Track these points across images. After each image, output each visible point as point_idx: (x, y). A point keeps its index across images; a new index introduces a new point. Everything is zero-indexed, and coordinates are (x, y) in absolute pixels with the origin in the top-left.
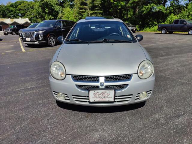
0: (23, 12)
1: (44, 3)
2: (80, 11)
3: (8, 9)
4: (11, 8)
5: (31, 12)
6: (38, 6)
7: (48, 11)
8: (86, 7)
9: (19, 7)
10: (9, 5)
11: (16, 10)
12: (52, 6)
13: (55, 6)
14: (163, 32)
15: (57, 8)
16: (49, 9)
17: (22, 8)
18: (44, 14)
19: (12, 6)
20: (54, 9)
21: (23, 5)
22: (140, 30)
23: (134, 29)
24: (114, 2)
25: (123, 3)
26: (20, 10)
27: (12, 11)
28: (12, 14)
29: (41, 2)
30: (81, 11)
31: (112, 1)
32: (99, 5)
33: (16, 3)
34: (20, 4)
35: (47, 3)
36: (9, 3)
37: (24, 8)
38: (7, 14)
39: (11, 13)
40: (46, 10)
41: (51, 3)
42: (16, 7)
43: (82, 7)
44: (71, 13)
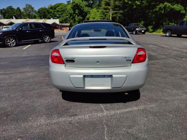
0: (60, 13)
1: (75, 5)
2: (103, 12)
3: (48, 11)
4: (51, 10)
5: (67, 14)
6: (70, 8)
7: (78, 12)
8: (109, 7)
9: (57, 9)
10: (50, 7)
11: (54, 12)
12: (81, 7)
13: (84, 7)
14: (167, 35)
15: (86, 9)
16: (78, 10)
17: (59, 10)
18: (75, 15)
19: (51, 8)
20: (83, 10)
21: (60, 7)
22: (153, 32)
23: (143, 30)
24: (128, 2)
25: (138, 3)
26: (58, 11)
27: (51, 12)
28: (50, 16)
29: (73, 4)
30: (105, 11)
31: (126, 1)
32: (121, 5)
33: (55, 5)
34: (58, 6)
35: (78, 5)
36: (50, 5)
37: (61, 10)
38: (47, 15)
39: (50, 14)
40: (76, 11)
41: (81, 5)
42: (55, 9)
43: (106, 7)
44: (97, 14)
